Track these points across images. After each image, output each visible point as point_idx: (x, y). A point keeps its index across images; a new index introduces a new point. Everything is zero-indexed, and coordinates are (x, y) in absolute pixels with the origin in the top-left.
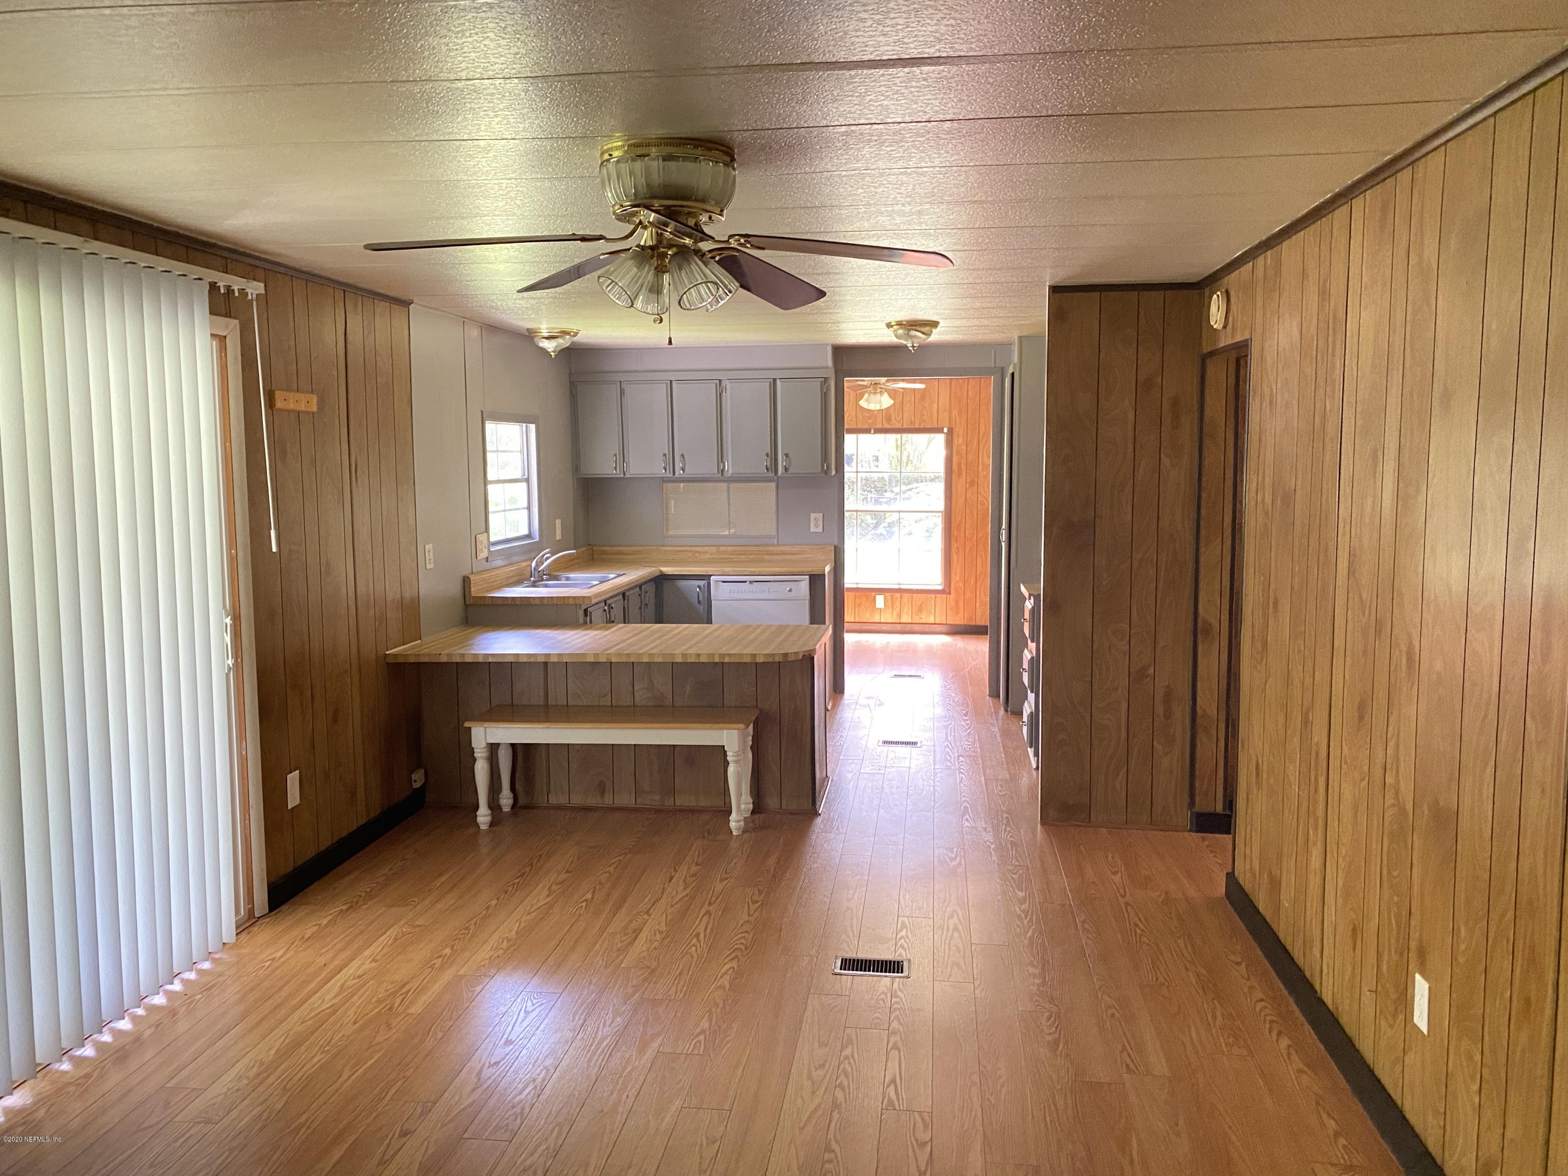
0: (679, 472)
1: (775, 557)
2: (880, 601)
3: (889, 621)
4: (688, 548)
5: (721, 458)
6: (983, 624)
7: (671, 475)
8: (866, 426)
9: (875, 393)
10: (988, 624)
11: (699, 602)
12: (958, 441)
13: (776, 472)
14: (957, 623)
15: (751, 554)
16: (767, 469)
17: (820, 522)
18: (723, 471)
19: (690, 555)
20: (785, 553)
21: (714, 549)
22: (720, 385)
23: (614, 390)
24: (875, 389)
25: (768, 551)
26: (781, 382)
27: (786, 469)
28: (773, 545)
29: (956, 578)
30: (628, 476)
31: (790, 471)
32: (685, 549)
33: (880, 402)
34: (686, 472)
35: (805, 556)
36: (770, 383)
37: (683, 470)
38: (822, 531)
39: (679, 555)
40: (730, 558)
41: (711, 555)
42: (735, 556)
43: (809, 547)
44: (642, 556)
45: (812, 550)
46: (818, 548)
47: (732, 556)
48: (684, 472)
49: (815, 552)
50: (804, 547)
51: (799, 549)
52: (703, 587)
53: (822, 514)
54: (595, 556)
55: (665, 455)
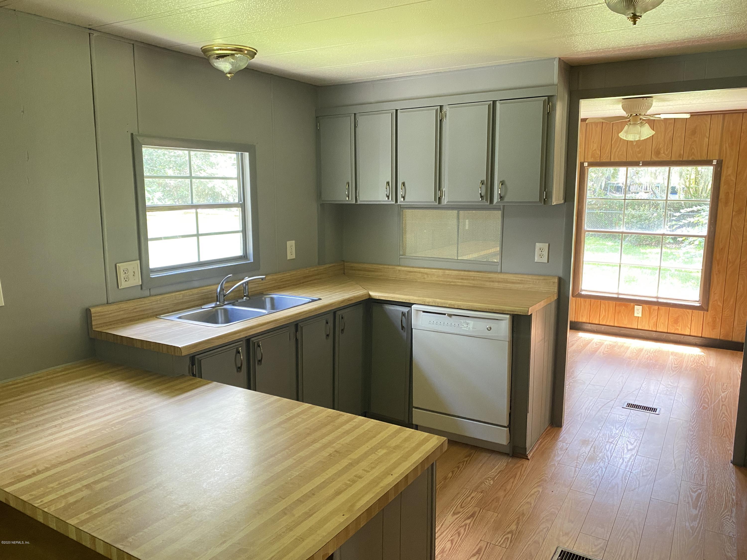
0: (400, 200)
1: (495, 285)
2: (638, 311)
3: (646, 329)
4: (418, 270)
5: (439, 187)
6: (740, 340)
7: (394, 203)
8: (636, 160)
9: (635, 124)
10: (744, 342)
11: (403, 327)
12: (728, 171)
13: (491, 200)
14: (713, 337)
15: (473, 280)
16: (481, 197)
17: (545, 253)
18: (440, 199)
19: (420, 275)
20: (507, 282)
21: (440, 273)
22: (441, 111)
23: (348, 123)
24: (635, 121)
25: (490, 278)
26: (501, 104)
27: (503, 197)
28: (496, 272)
29: (715, 297)
30: (359, 203)
31: (506, 200)
32: (415, 270)
33: (640, 133)
34: (406, 200)
35: (526, 286)
36: (490, 105)
37: (404, 197)
38: (546, 262)
39: (410, 275)
40: (454, 282)
41: (437, 278)
42: (459, 281)
43: (530, 277)
44: (380, 274)
45: (534, 281)
46: (541, 279)
47: (455, 280)
48: (404, 199)
49: (538, 283)
50: (526, 276)
51: (521, 279)
52: (405, 313)
53: (547, 244)
54: (345, 271)
55: (388, 183)
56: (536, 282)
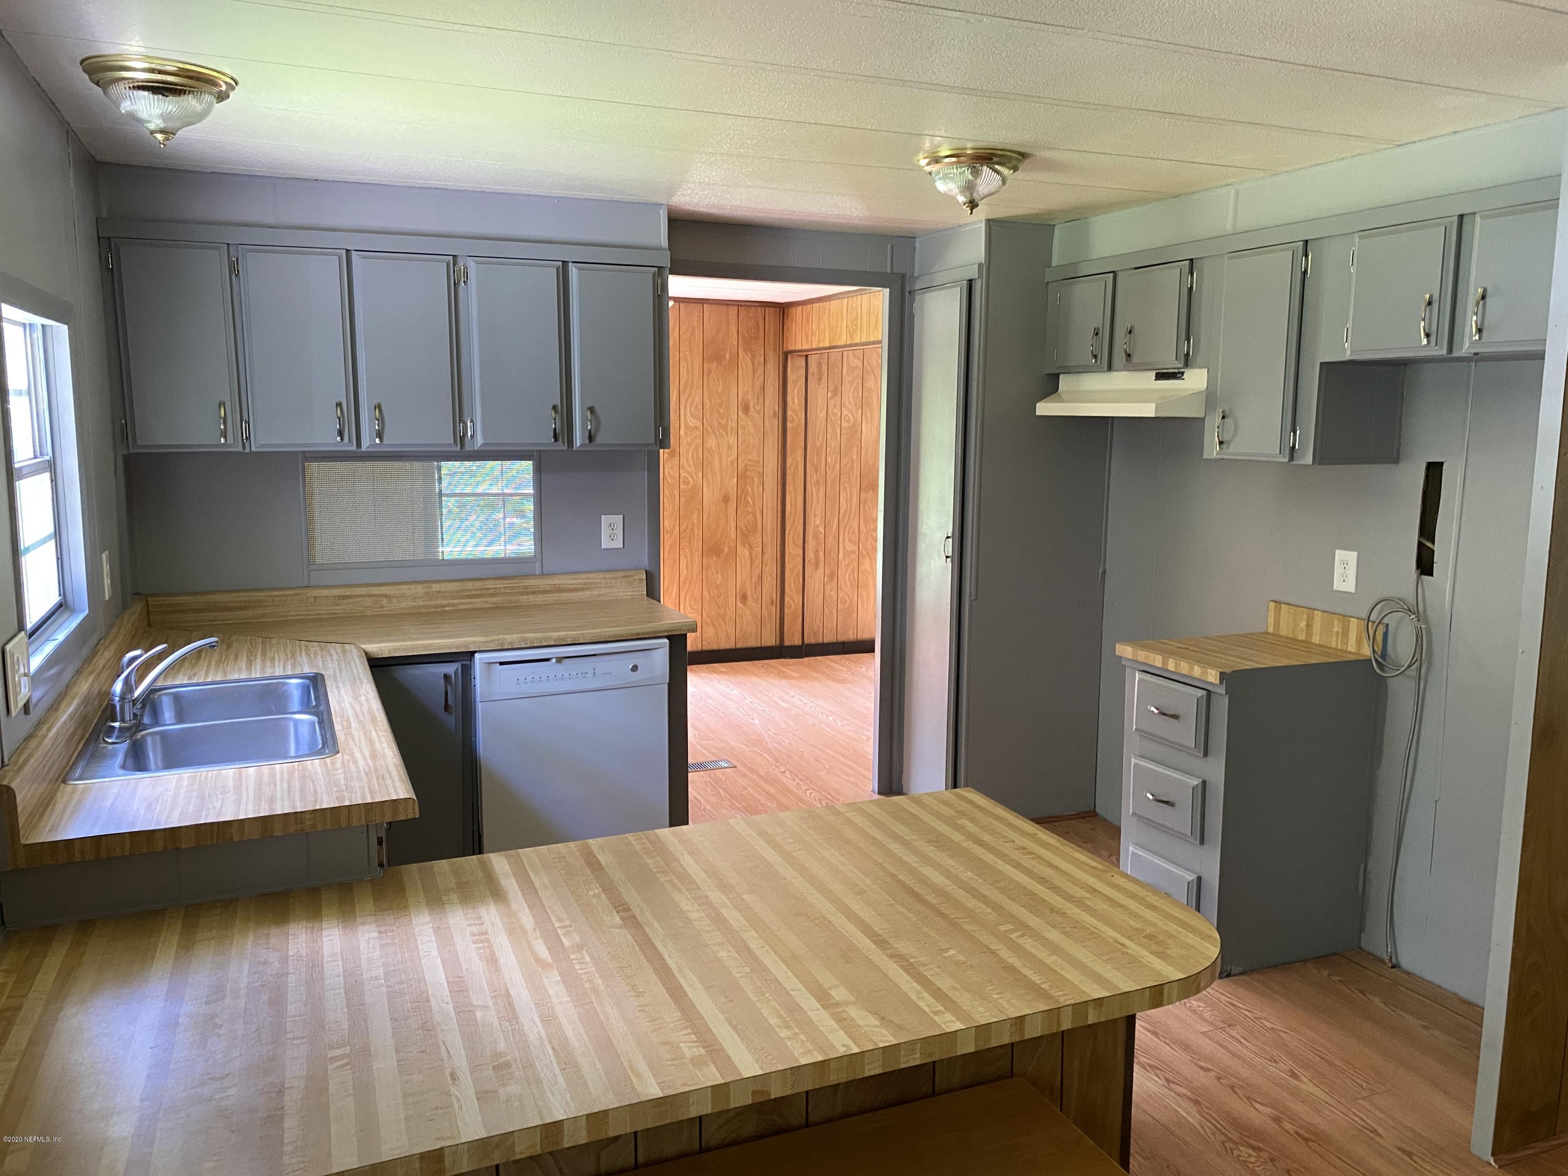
0: (368, 441)
1: (540, 598)
4: (365, 591)
5: (459, 414)
7: (354, 448)
11: (447, 708)
13: (570, 443)
15: (494, 595)
16: (553, 435)
17: (619, 531)
18: (462, 438)
19: (369, 602)
20: (559, 590)
21: (420, 590)
22: (454, 267)
25: (526, 587)
26: (579, 269)
27: (591, 438)
28: (534, 576)
30: (250, 449)
31: (598, 440)
32: (358, 591)
34: (385, 442)
35: (595, 593)
36: (558, 269)
37: (380, 435)
38: (622, 546)
39: (347, 604)
40: (453, 605)
41: (413, 602)
42: (464, 601)
43: (601, 575)
44: (260, 611)
45: (608, 581)
46: (619, 578)
47: (456, 601)
48: (381, 440)
49: (614, 584)
50: (592, 575)
51: (585, 581)
52: (450, 676)
53: (622, 516)
54: (151, 617)
55: (339, 405)
56: (611, 583)
